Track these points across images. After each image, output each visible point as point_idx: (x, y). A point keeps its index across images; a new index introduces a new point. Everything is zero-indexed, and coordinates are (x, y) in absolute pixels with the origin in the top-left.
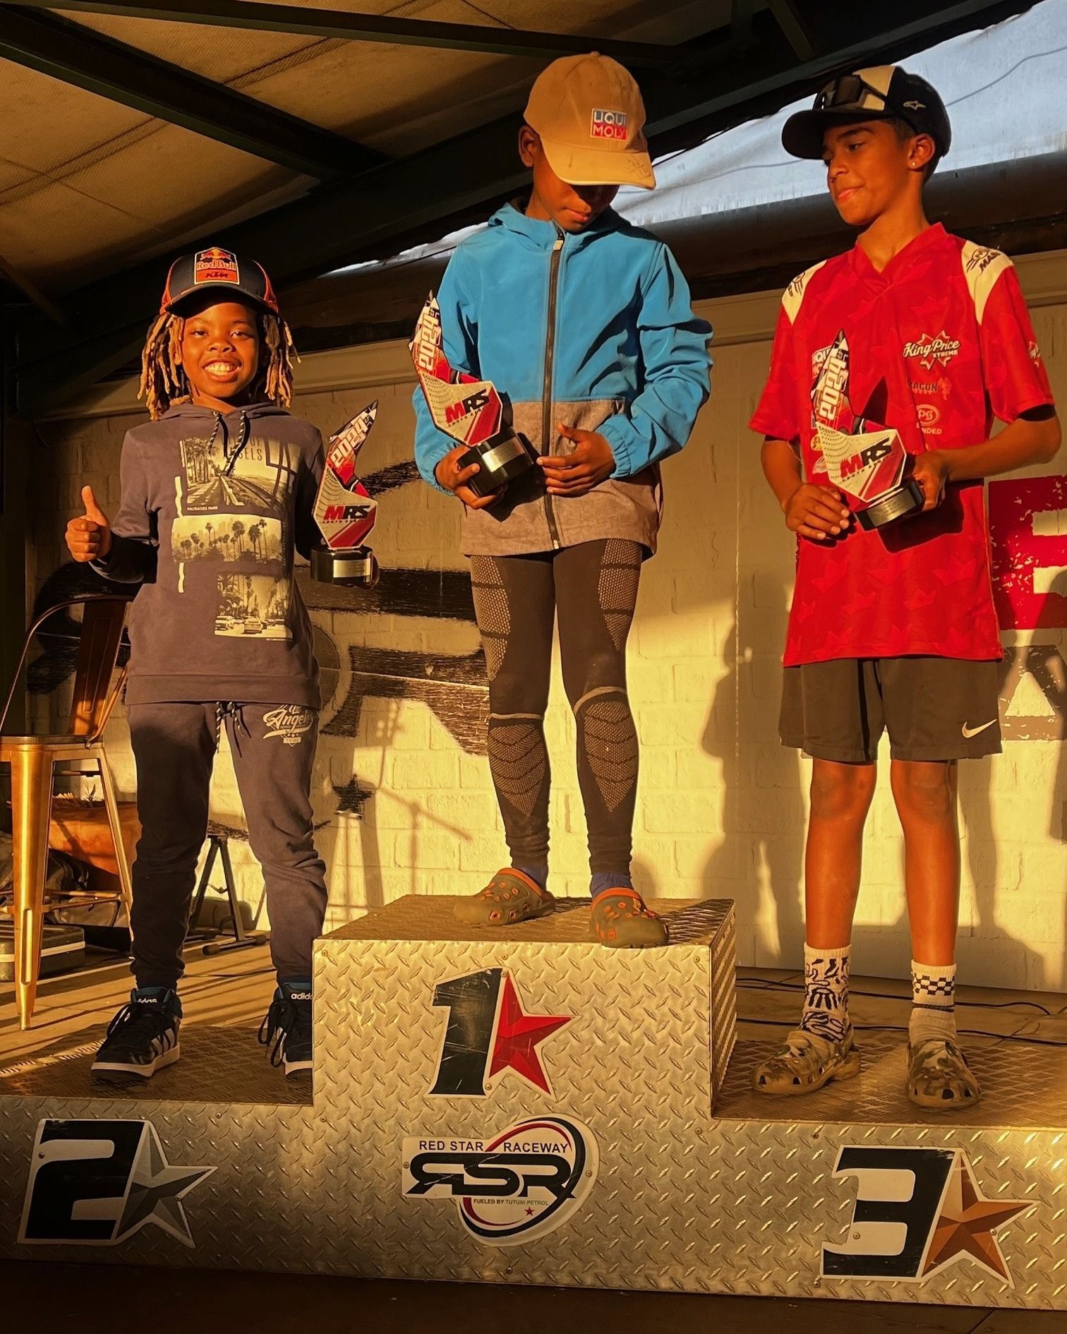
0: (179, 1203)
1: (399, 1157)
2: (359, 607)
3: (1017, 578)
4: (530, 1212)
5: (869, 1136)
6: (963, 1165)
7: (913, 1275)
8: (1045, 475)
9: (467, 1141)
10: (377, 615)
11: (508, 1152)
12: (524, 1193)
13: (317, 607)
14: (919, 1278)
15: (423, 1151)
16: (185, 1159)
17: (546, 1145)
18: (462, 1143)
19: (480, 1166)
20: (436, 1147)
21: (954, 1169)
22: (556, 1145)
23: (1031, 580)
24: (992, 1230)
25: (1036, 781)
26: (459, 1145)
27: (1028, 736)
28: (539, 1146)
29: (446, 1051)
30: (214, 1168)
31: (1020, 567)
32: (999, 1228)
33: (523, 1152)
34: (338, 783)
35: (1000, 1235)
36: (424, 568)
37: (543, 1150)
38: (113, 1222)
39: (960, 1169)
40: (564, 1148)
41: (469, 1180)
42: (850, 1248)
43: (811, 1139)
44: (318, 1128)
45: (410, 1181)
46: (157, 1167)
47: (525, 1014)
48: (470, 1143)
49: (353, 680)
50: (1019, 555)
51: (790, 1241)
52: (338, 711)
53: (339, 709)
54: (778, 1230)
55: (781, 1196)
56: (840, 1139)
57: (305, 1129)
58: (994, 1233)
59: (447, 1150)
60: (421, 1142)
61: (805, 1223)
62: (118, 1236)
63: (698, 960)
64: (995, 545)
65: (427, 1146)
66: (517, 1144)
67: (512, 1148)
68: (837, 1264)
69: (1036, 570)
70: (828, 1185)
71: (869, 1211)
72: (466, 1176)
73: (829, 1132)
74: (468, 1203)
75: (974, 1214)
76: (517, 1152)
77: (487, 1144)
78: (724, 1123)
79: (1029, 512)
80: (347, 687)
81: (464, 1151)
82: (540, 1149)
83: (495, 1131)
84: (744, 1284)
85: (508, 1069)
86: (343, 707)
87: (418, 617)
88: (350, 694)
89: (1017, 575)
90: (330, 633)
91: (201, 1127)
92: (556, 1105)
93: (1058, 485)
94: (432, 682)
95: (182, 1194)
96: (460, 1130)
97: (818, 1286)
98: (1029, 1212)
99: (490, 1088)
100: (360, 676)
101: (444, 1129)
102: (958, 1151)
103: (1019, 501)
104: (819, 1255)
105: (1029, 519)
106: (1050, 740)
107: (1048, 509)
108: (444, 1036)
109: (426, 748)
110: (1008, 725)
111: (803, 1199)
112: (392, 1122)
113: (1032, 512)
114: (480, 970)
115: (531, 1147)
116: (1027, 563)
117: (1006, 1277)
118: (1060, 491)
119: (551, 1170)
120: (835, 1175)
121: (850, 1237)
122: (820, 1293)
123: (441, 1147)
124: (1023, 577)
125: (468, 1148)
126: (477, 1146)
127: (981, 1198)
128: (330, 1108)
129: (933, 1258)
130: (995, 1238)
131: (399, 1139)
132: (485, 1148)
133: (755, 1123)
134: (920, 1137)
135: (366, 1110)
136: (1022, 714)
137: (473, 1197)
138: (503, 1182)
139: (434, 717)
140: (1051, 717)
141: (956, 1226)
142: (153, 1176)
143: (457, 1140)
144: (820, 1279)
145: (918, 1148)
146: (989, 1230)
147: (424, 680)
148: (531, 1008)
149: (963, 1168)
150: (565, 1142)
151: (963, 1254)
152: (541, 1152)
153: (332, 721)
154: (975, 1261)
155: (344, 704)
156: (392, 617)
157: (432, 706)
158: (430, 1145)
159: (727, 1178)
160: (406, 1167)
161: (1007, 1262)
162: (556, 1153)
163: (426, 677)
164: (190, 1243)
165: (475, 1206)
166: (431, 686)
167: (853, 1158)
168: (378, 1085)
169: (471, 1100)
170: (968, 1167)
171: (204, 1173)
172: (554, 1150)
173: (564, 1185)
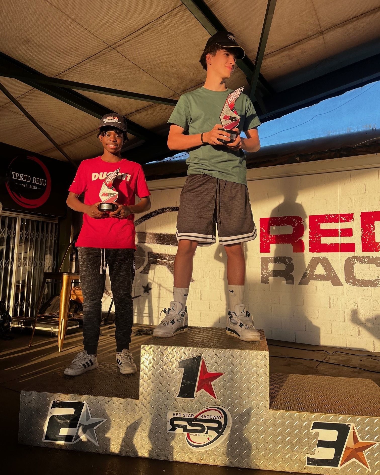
0: (94, 431)
1: (166, 418)
2: (151, 242)
3: (316, 240)
4: (209, 439)
5: (323, 418)
6: (354, 429)
7: (337, 466)
8: (323, 214)
9: (189, 414)
10: (155, 244)
11: (202, 418)
12: (207, 433)
13: (141, 242)
14: (339, 467)
15: (174, 416)
16: (97, 416)
17: (214, 416)
18: (187, 414)
19: (193, 422)
20: (178, 415)
21: (351, 431)
22: (218, 416)
23: (320, 240)
24: (363, 452)
25: (322, 291)
26: (186, 415)
27: (320, 280)
28: (212, 416)
29: (183, 383)
30: (106, 419)
31: (317, 237)
32: (366, 451)
33: (207, 418)
34: (144, 286)
35: (366, 453)
36: (167, 233)
37: (214, 418)
38: (73, 436)
39: (353, 431)
40: (220, 418)
41: (189, 427)
42: (316, 456)
43: (303, 418)
44: (140, 407)
45: (169, 427)
46: (88, 418)
47: (208, 372)
48: (189, 415)
49: (149, 260)
50: (317, 234)
51: (295, 453)
52: (145, 268)
53: (145, 267)
54: (292, 449)
55: (293, 438)
56: (312, 419)
57: (136, 407)
58: (364, 453)
59: (182, 417)
60: (173, 413)
61: (301, 447)
62: (74, 441)
63: (265, 356)
64: (311, 231)
65: (175, 415)
66: (205, 416)
67: (203, 417)
68: (311, 461)
69: (321, 237)
70: (308, 434)
71: (322, 444)
72: (188, 426)
73: (308, 416)
74: (188, 435)
75: (358, 446)
76: (205, 418)
77: (195, 415)
78: (273, 411)
79: (319, 223)
80: (147, 262)
81: (188, 417)
82: (212, 418)
83: (198, 411)
84: (280, 467)
85: (202, 390)
86: (146, 267)
87: (165, 245)
88: (148, 264)
89: (317, 239)
90: (143, 249)
91: (103, 405)
92: (218, 403)
93: (327, 217)
94: (168, 261)
95: (95, 428)
96: (186, 410)
97: (305, 469)
98: (375, 446)
99: (196, 396)
100: (150, 259)
101: (181, 409)
102: (352, 424)
103: (317, 221)
104: (305, 458)
105: (319, 225)
106: (325, 281)
107: (324, 223)
108: (182, 378)
109: (166, 277)
110: (315, 277)
111: (300, 439)
112: (164, 406)
113: (320, 223)
114: (194, 357)
115: (209, 417)
116: (319, 236)
117: (368, 467)
118: (327, 218)
119: (216, 425)
120: (311, 431)
121: (316, 453)
122: (306, 471)
123: (180, 415)
124: (318, 239)
125: (189, 416)
126: (192, 416)
127: (360, 440)
128: (144, 400)
129: (344, 461)
130: (364, 454)
131: (166, 412)
132: (194, 416)
133: (284, 412)
134: (339, 419)
135: (156, 402)
136: (318, 274)
137: (190, 433)
138: (200, 428)
139: (168, 270)
140: (326, 275)
141: (351, 450)
142: (86, 421)
143: (185, 413)
144: (306, 466)
145: (339, 423)
146: (362, 452)
147: (166, 261)
148: (211, 369)
149: (354, 430)
150: (221, 416)
151: (354, 459)
152: (213, 419)
153: (143, 270)
154: (358, 462)
155: (146, 266)
156: (159, 245)
157: (168, 267)
158: (176, 415)
159: (275, 431)
160: (168, 421)
161: (369, 462)
162: (218, 419)
163: (167, 260)
164: (97, 444)
165: (191, 436)
166: (168, 262)
167: (317, 426)
168: (160, 393)
169: (190, 400)
170: (356, 430)
171: (103, 421)
172: (217, 418)
173: (220, 430)
